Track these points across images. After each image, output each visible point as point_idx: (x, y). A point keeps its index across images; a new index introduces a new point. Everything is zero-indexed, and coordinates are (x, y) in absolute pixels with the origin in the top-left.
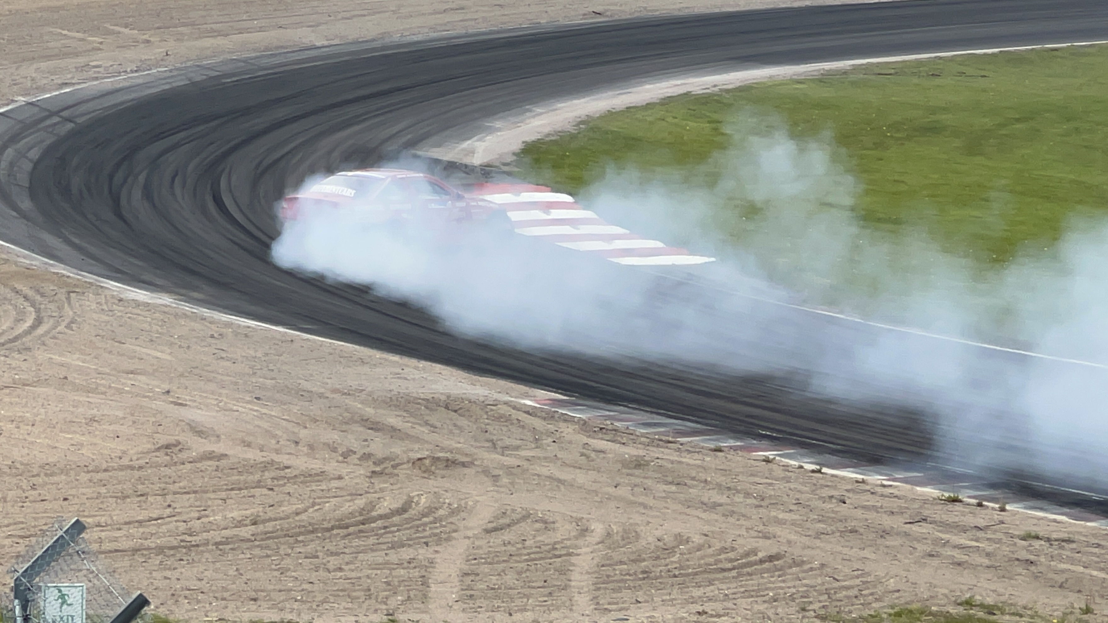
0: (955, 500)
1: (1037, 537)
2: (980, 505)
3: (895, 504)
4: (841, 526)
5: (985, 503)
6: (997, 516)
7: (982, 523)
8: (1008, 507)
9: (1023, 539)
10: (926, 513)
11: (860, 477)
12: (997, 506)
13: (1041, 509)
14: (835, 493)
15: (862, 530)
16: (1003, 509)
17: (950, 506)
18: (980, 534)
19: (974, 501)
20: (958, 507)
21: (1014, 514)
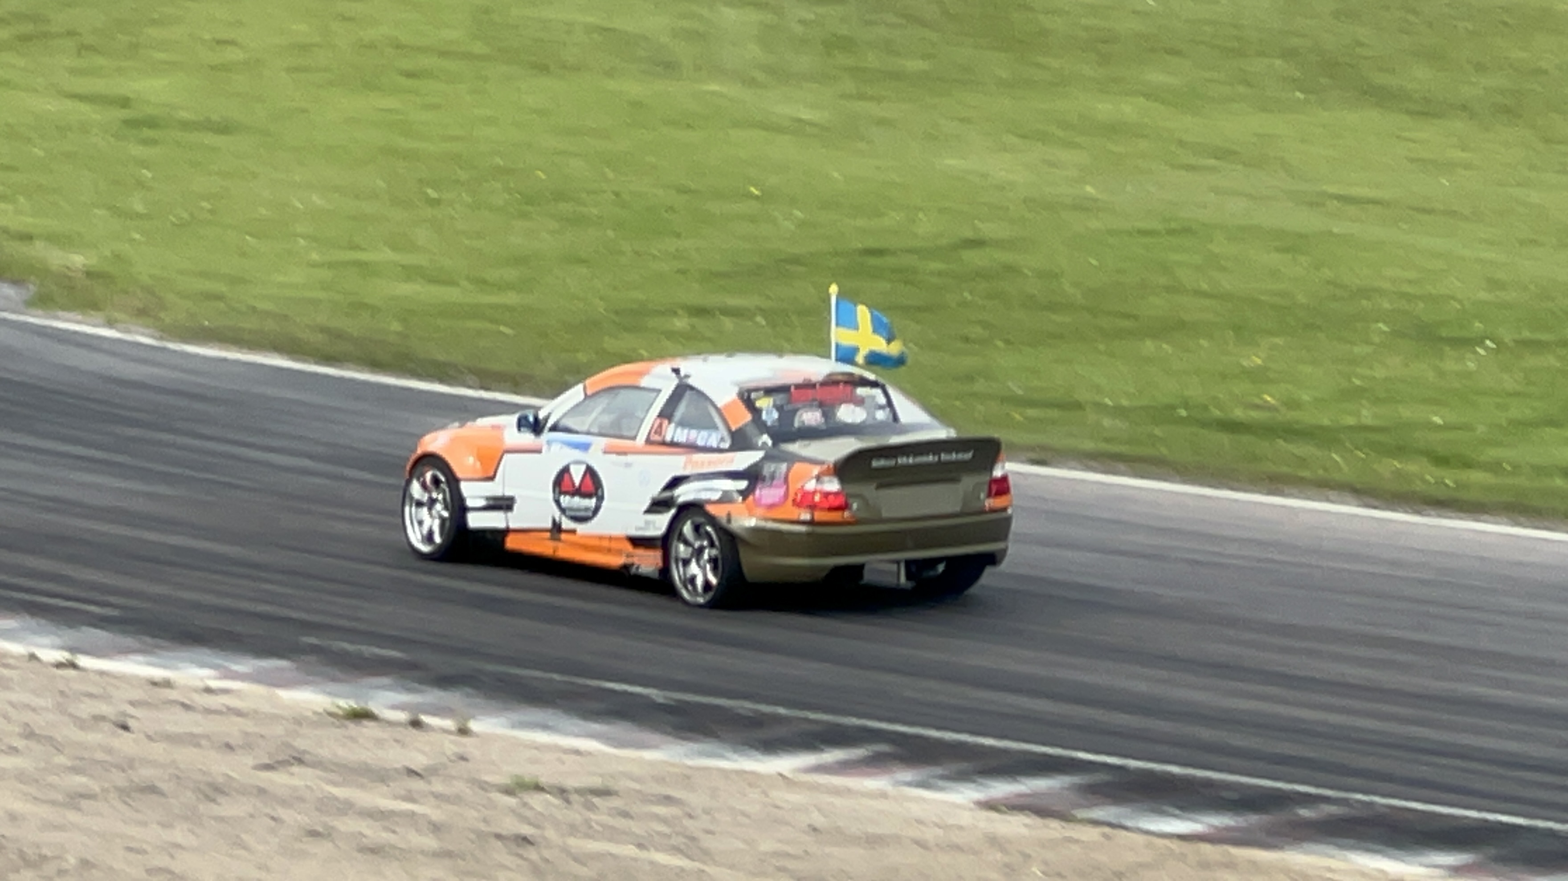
0: (361, 716)
1: (538, 788)
2: (416, 724)
3: (232, 728)
4: (119, 779)
5: (425, 719)
6: (451, 745)
7: (419, 761)
8: (474, 726)
9: (508, 791)
10: (301, 744)
11: (158, 673)
12: (449, 724)
13: (545, 727)
14: (104, 709)
15: (163, 786)
16: (463, 731)
17: (353, 728)
18: (417, 785)
19: (402, 716)
20: (368, 729)
21: (486, 739)
